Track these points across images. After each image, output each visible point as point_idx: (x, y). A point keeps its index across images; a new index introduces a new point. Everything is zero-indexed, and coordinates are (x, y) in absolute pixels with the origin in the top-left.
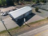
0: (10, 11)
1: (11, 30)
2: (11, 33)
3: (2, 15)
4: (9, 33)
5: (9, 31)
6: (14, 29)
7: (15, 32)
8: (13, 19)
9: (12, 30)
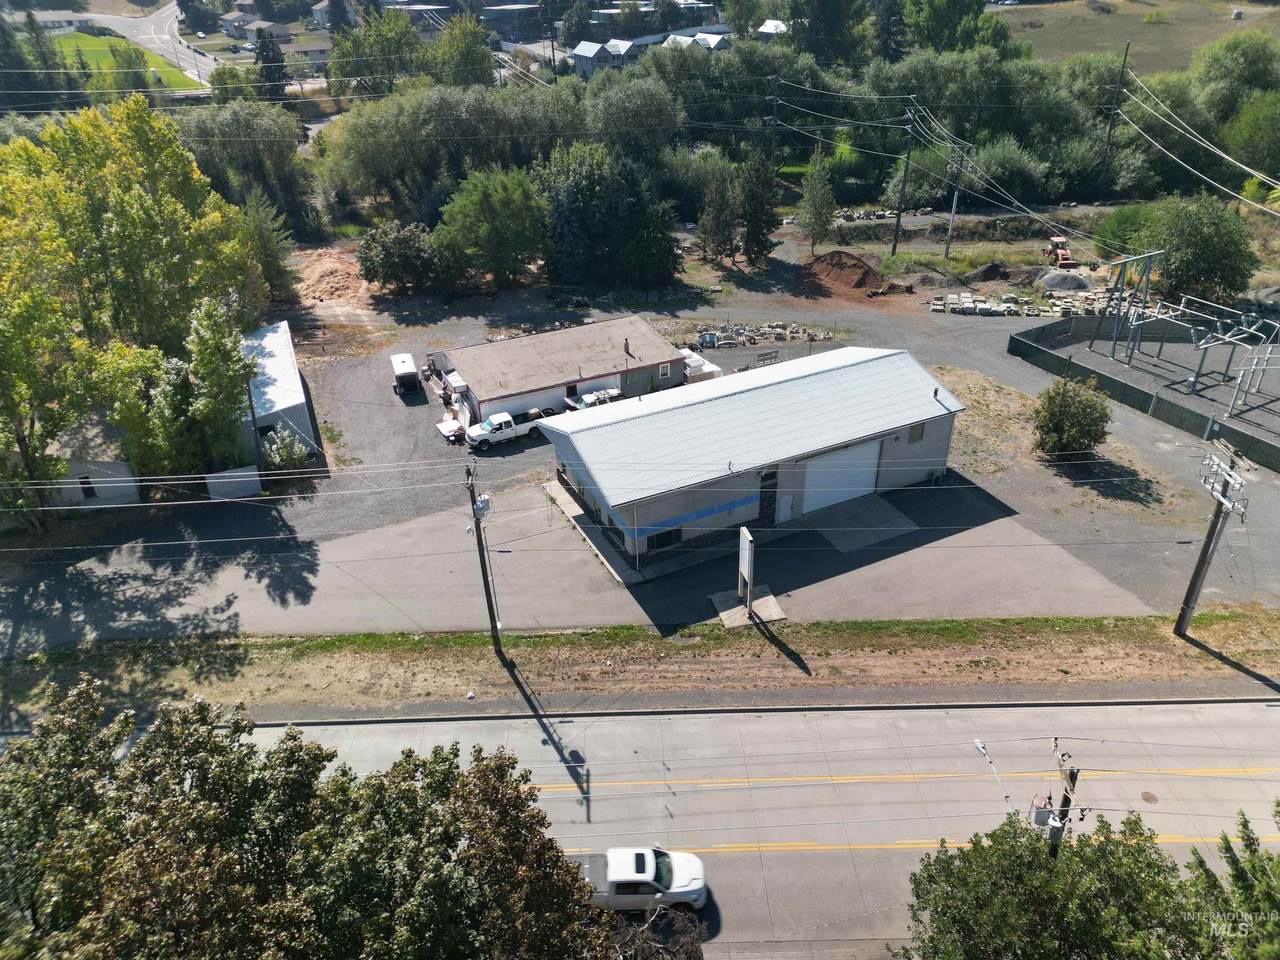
0: (572, 390)
1: (540, 640)
2: (524, 673)
3: (459, 438)
4: (510, 666)
5: (511, 653)
6: (572, 642)
7: (585, 678)
8: (596, 520)
9: (553, 652)
